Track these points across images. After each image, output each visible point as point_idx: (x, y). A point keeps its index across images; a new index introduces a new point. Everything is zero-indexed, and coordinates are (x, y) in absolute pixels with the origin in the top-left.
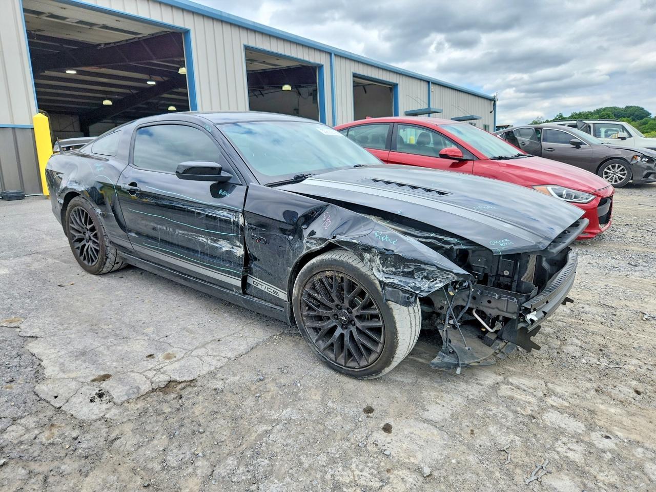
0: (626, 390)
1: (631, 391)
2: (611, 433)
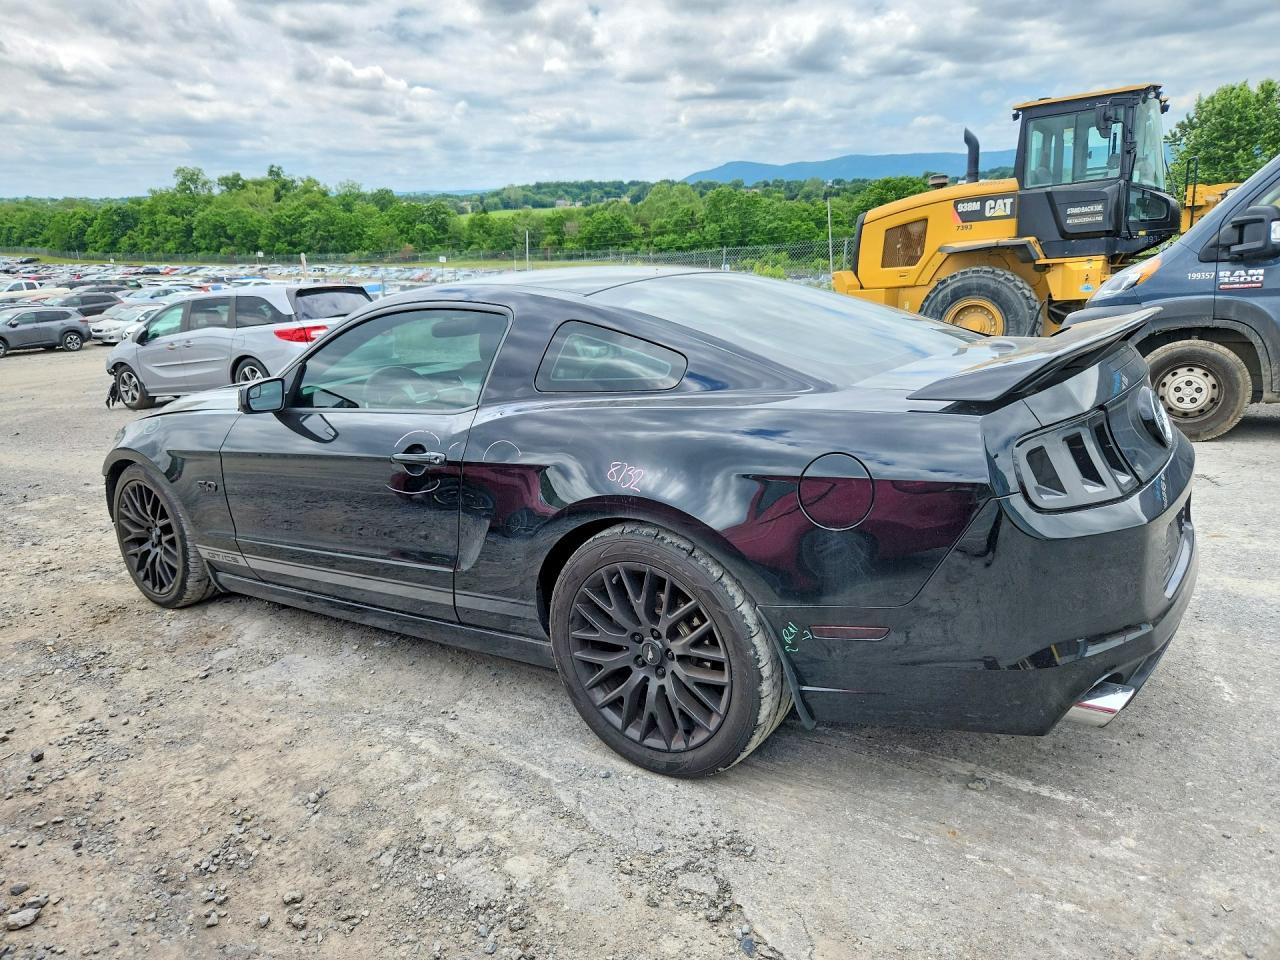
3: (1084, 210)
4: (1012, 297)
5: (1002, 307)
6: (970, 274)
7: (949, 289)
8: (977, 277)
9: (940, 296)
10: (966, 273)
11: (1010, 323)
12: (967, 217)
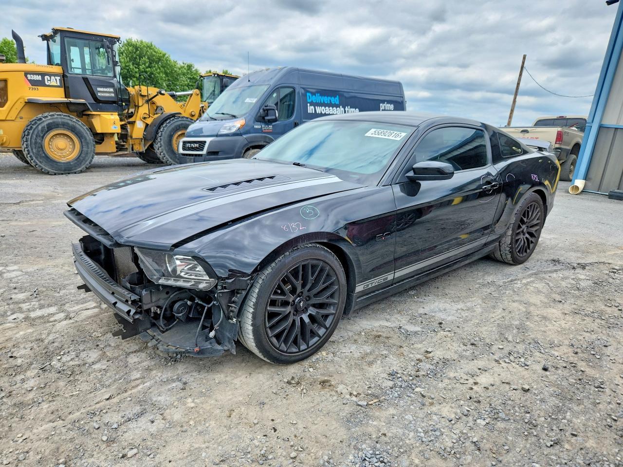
0: (23, 352)
1: (18, 355)
2: (15, 323)
3: (105, 90)
4: (82, 129)
5: (77, 135)
6: (56, 116)
7: (45, 124)
8: (60, 118)
9: (40, 127)
10: (53, 115)
11: (83, 143)
12: (34, 83)
